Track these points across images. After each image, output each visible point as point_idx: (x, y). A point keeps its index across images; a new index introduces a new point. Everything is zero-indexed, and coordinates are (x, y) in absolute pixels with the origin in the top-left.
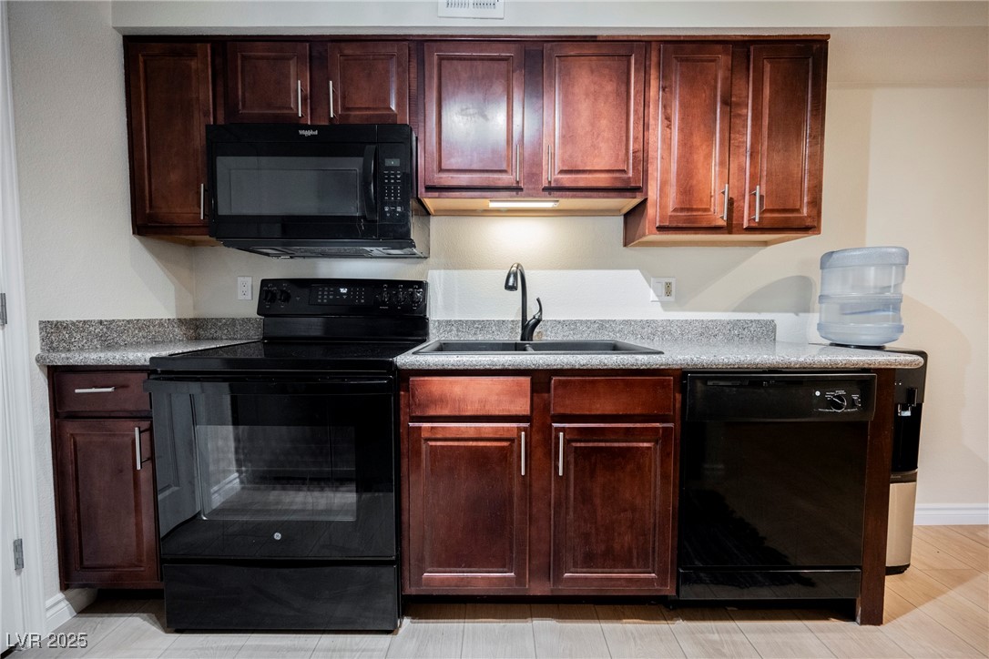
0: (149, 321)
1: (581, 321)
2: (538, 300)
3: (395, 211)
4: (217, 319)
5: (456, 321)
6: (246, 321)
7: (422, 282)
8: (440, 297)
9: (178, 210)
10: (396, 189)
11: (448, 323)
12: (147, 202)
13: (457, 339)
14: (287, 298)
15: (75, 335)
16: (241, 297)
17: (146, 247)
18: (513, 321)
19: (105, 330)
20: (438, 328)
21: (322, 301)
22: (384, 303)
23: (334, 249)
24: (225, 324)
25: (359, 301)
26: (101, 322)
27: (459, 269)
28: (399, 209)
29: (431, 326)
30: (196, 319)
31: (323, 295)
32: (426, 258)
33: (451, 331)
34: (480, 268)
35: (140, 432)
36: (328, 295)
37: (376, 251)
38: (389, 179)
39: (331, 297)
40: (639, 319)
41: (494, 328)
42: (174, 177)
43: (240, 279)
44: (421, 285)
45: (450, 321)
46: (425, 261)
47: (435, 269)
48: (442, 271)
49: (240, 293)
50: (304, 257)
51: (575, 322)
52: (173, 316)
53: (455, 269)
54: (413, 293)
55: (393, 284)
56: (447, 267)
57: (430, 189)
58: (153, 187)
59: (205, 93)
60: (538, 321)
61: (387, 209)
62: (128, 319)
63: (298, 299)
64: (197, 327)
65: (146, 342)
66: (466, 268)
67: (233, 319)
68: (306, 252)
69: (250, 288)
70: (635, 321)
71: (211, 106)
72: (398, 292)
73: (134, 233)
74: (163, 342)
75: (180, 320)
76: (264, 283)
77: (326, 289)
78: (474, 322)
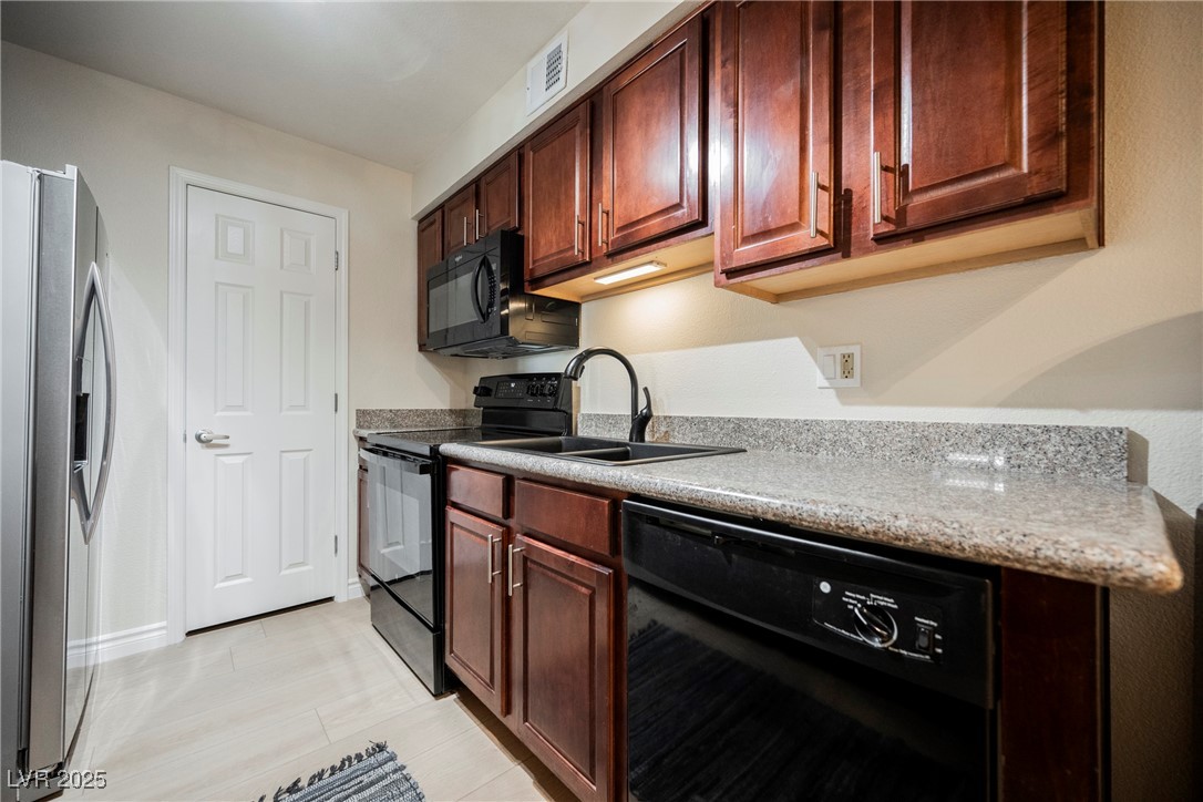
1: (712, 419)
3: (493, 311)
5: (595, 415)
14: (488, 392)
15: (374, 418)
17: (428, 359)
19: (393, 416)
21: (501, 394)
26: (391, 411)
30: (465, 410)
31: (502, 389)
33: (591, 426)
39: (506, 391)
40: (793, 418)
51: (704, 420)
61: (489, 311)
64: (465, 416)
70: (786, 421)
73: (418, 350)
75: (451, 410)
78: (609, 416)
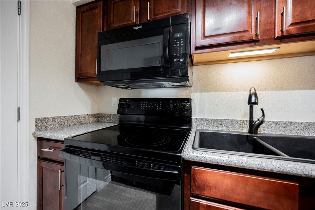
0: (80, 115)
1: (291, 123)
2: (262, 110)
3: (179, 61)
4: (105, 114)
5: (206, 119)
6: (114, 115)
7: (189, 99)
8: (197, 106)
9: (89, 71)
10: (180, 49)
11: (202, 120)
12: (80, 69)
13: (206, 128)
14: (129, 106)
15: (49, 123)
16: (113, 105)
17: (80, 86)
18: (241, 120)
19: (61, 120)
20: (197, 122)
21: (142, 108)
22: (170, 110)
23: (148, 84)
24: (107, 116)
25: (159, 109)
26: (60, 117)
27: (208, 92)
28: (182, 60)
29: (193, 121)
30: (98, 114)
31: (143, 105)
32: (190, 87)
33: (203, 124)
34: (220, 91)
35: (61, 172)
36: (145, 106)
37: (168, 84)
38: (176, 44)
39: (146, 106)
41: (229, 124)
42: (89, 58)
43: (113, 98)
44: (189, 101)
45: (203, 119)
46: (190, 89)
47: (195, 92)
48: (199, 93)
49: (113, 104)
50: (136, 88)
51: (286, 123)
52: (89, 113)
53: (206, 92)
54: (185, 105)
55: (175, 100)
56: (201, 91)
57: (197, 48)
58: (82, 63)
59: (100, 22)
60: (262, 122)
61: (175, 61)
62: (71, 115)
63: (133, 107)
64: (98, 117)
65: (78, 125)
66: (211, 91)
67: (110, 114)
68: (136, 86)
69: (116, 101)
71: (102, 27)
72: (177, 105)
73: (76, 81)
74: (85, 124)
75: (92, 115)
76: (121, 100)
77: (144, 103)
78: (217, 120)
